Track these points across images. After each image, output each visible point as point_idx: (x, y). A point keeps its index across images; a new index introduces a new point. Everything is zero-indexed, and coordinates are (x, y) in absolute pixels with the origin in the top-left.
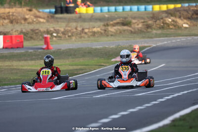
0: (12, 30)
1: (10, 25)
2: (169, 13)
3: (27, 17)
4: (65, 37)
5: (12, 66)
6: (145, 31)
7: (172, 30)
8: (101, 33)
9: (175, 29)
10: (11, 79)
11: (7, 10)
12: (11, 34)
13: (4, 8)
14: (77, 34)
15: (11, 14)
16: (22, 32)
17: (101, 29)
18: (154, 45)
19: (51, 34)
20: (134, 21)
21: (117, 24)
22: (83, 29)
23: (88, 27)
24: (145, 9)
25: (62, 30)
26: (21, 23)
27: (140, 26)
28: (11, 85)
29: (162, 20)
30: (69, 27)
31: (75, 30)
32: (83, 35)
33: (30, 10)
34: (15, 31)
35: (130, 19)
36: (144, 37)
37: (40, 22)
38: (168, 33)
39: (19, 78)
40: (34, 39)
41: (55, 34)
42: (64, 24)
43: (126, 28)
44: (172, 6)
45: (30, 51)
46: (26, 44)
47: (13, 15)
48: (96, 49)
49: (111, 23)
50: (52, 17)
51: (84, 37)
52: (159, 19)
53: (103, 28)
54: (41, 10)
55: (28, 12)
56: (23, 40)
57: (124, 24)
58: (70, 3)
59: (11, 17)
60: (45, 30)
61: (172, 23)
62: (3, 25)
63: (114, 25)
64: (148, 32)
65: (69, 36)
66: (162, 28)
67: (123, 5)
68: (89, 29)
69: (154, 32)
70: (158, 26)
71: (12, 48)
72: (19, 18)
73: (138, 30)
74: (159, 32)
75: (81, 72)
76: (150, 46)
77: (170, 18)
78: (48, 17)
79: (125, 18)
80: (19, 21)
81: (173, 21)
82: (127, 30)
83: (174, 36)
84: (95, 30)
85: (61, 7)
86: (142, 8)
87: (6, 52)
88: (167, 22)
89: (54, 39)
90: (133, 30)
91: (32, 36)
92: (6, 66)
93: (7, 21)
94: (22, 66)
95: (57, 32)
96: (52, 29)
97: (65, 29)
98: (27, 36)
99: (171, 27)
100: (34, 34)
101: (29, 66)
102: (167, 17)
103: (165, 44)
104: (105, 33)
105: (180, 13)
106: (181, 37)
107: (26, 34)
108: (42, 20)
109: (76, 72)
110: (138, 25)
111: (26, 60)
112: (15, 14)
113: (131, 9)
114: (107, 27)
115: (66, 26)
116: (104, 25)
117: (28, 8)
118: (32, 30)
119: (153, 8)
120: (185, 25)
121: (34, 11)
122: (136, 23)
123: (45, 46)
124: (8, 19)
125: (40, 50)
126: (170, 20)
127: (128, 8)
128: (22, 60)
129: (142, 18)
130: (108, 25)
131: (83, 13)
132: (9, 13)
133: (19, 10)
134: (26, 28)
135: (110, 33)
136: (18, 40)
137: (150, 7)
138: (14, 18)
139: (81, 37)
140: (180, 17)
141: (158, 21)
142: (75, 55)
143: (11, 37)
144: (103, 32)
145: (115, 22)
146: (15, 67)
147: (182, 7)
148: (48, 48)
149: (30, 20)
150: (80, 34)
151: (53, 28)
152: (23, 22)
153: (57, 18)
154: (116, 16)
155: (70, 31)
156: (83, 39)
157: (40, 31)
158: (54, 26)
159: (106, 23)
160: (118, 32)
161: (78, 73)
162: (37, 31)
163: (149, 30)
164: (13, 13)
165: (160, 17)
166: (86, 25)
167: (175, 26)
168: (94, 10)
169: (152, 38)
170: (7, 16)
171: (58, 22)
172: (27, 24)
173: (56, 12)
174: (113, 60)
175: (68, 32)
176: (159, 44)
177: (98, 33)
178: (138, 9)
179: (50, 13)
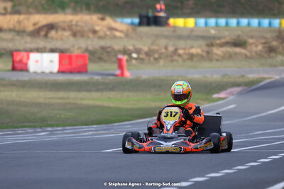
0: (73, 46)
1: (72, 39)
3: (97, 28)
4: (149, 60)
6: (266, 55)
8: (202, 56)
11: (69, 18)
12: (70, 52)
13: (66, 14)
14: (167, 56)
15: (74, 23)
16: (87, 50)
17: (202, 51)
18: (277, 77)
19: (130, 55)
20: (251, 41)
21: (227, 44)
22: (176, 50)
23: (183, 46)
24: (270, 24)
25: (146, 49)
26: (88, 37)
27: (260, 48)
30: (156, 45)
31: (163, 50)
32: (176, 57)
33: (103, 19)
34: (78, 49)
37: (115, 37)
40: (105, 61)
41: (135, 55)
42: (149, 41)
43: (238, 50)
45: (97, 78)
46: (92, 67)
47: (77, 25)
49: (218, 42)
50: (134, 31)
51: (177, 61)
53: (206, 49)
54: (119, 20)
55: (99, 22)
56: (88, 61)
57: (235, 44)
58: (161, 10)
59: (74, 27)
60: (121, 48)
62: (62, 39)
63: (221, 45)
64: (271, 58)
65: (155, 59)
68: (184, 49)
69: (280, 58)
71: (71, 72)
72: (86, 29)
73: (256, 53)
78: (128, 30)
79: (239, 36)
80: (85, 34)
82: (240, 54)
84: (194, 51)
85: (148, 18)
86: (265, 22)
89: (134, 62)
90: (248, 54)
91: (102, 56)
93: (67, 33)
95: (138, 51)
96: (131, 48)
97: (149, 48)
98: (94, 56)
100: (105, 54)
104: (208, 56)
107: (92, 53)
108: (118, 34)
110: (256, 46)
111: (89, 91)
112: (80, 24)
113: (249, 24)
114: (211, 48)
115: (152, 44)
116: (208, 45)
117: (100, 16)
118: (103, 48)
119: (281, 24)
121: (108, 20)
122: (254, 43)
123: (118, 72)
124: (69, 30)
125: (111, 78)
127: (244, 21)
128: (84, 91)
129: (263, 38)
130: (212, 45)
131: (179, 27)
132: (71, 21)
133: (87, 18)
134: (93, 43)
135: (216, 57)
136: (80, 62)
137: (276, 22)
138: (78, 28)
139: (172, 61)
142: (160, 86)
143: (70, 57)
145: (223, 40)
148: (122, 74)
149: (101, 34)
150: (172, 56)
151: (134, 45)
152: (91, 35)
154: (227, 33)
155: (157, 51)
156: (175, 63)
157: (113, 49)
158: (135, 43)
159: (210, 42)
160: (227, 56)
162: (109, 50)
163: (272, 54)
164: (77, 22)
166: (181, 44)
168: (196, 23)
169: (275, 66)
170: (68, 26)
172: (96, 39)
173: (141, 24)
174: (215, 96)
175: (154, 52)
177: (198, 55)
178: (259, 24)
179: (132, 24)
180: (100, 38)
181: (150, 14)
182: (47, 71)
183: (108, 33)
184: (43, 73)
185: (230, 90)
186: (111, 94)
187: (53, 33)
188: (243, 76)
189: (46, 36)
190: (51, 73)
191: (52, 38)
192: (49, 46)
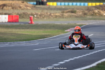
0: (13, 13)
1: (12, 10)
2: (96, 7)
3: (21, 6)
4: (41, 18)
5: (12, 31)
6: (83, 16)
7: (98, 17)
8: (60, 16)
9: (99, 16)
10: (11, 39)
11: (11, 2)
12: (12, 15)
13: (9, 1)
14: (47, 16)
15: (13, 4)
16: (18, 14)
17: (60, 14)
18: (88, 24)
19: (34, 16)
20: (78, 11)
21: (69, 12)
22: (51, 14)
23: (53, 13)
24: (84, 5)
25: (39, 13)
26: (18, 9)
27: (81, 13)
28: (11, 42)
29: (92, 11)
30: (43, 12)
31: (46, 14)
32: (50, 17)
33: (23, 2)
34: (15, 13)
35: (75, 10)
36: (82, 20)
37: (28, 9)
38: (95, 18)
39: (16, 38)
40: (24, 18)
41: (35, 16)
42: (40, 11)
43: (73, 14)
44: (98, 4)
45: (22, 24)
46: (20, 20)
47: (14, 5)
48: (57, 25)
49: (66, 11)
50: (34, 7)
51: (51, 18)
52: (91, 10)
53: (61, 14)
54: (29, 3)
55: (22, 3)
56: (19, 18)
57: (72, 12)
59: (13, 6)
60: (31, 13)
61: (98, 13)
62: (8, 10)
63: (67, 12)
64: (85, 17)
65: (43, 17)
66: (92, 15)
67: (72, 2)
68: (54, 14)
69: (88, 17)
70: (90, 14)
71: (12, 22)
72: (17, 6)
73: (80, 15)
74: (91, 17)
75: (48, 36)
76: (85, 24)
77: (97, 10)
78: (32, 7)
79: (73, 9)
80: (17, 8)
81: (98, 12)
82: (74, 15)
83: (99, 20)
84: (57, 14)
85: (39, 2)
86: (82, 4)
87: (9, 24)
88: (95, 12)
89: (35, 18)
90: (77, 15)
91: (23, 16)
92: (9, 31)
93: (10, 8)
94: (17, 32)
95: (37, 14)
96: (34, 13)
97: (41, 13)
98: (20, 16)
99: (97, 15)
100: (25, 15)
101: (21, 32)
102: (95, 9)
103: (93, 24)
104: (62, 16)
105: (102, 8)
106: (102, 20)
107: (20, 15)
108: (29, 8)
109: (46, 36)
110: (80, 13)
111: (20, 29)
112: (15, 4)
113: (76, 4)
114: (63, 13)
116: (62, 12)
117: (22, 1)
118: (24, 13)
119: (88, 4)
120: (104, 14)
121: (25, 3)
123: (30, 22)
124: (11, 6)
125: (27, 24)
126: (97, 11)
127: (75, 4)
128: (18, 29)
129: (82, 9)
130: (64, 12)
131: (51, 6)
132: (12, 3)
133: (17, 2)
134: (21, 12)
135: (65, 17)
136: (16, 18)
137: (86, 4)
138: (14, 6)
139: (49, 18)
140: (102, 10)
141: (90, 11)
142: (45, 27)
143: (12, 16)
144: (61, 16)
145: (68, 10)
146: (14, 32)
147: (103, 4)
148: (31, 23)
149: (23, 8)
150: (49, 16)
151: (35, 12)
152: (19, 8)
153: (37, 7)
154: (68, 8)
155: (43, 14)
156: (50, 19)
157: (28, 14)
158: (35, 11)
159: (63, 11)
160: (69, 16)
161: (47, 37)
162: (26, 14)
163: (86, 16)
164: (14, 3)
165: (92, 9)
166: (52, 12)
167: (99, 14)
168: (57, 4)
169: (87, 20)
170: (11, 5)
171: (37, 9)
172: (21, 10)
173: (37, 4)
174: (66, 31)
175: (42, 15)
176: (91, 23)
177: (58, 16)
178: (80, 4)
179: (34, 4)
180: (22, 9)
181: (40, 1)
182: (4, 21)
183: (25, 8)
184: (2, 22)
185: (71, 29)
186: (28, 30)
187: (5, 8)
188: (75, 24)
189: (2, 8)
190: (5, 22)
191: (5, 9)
192: (4, 12)
